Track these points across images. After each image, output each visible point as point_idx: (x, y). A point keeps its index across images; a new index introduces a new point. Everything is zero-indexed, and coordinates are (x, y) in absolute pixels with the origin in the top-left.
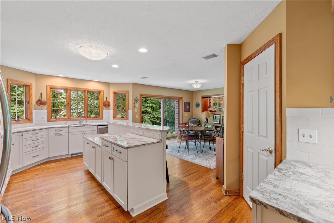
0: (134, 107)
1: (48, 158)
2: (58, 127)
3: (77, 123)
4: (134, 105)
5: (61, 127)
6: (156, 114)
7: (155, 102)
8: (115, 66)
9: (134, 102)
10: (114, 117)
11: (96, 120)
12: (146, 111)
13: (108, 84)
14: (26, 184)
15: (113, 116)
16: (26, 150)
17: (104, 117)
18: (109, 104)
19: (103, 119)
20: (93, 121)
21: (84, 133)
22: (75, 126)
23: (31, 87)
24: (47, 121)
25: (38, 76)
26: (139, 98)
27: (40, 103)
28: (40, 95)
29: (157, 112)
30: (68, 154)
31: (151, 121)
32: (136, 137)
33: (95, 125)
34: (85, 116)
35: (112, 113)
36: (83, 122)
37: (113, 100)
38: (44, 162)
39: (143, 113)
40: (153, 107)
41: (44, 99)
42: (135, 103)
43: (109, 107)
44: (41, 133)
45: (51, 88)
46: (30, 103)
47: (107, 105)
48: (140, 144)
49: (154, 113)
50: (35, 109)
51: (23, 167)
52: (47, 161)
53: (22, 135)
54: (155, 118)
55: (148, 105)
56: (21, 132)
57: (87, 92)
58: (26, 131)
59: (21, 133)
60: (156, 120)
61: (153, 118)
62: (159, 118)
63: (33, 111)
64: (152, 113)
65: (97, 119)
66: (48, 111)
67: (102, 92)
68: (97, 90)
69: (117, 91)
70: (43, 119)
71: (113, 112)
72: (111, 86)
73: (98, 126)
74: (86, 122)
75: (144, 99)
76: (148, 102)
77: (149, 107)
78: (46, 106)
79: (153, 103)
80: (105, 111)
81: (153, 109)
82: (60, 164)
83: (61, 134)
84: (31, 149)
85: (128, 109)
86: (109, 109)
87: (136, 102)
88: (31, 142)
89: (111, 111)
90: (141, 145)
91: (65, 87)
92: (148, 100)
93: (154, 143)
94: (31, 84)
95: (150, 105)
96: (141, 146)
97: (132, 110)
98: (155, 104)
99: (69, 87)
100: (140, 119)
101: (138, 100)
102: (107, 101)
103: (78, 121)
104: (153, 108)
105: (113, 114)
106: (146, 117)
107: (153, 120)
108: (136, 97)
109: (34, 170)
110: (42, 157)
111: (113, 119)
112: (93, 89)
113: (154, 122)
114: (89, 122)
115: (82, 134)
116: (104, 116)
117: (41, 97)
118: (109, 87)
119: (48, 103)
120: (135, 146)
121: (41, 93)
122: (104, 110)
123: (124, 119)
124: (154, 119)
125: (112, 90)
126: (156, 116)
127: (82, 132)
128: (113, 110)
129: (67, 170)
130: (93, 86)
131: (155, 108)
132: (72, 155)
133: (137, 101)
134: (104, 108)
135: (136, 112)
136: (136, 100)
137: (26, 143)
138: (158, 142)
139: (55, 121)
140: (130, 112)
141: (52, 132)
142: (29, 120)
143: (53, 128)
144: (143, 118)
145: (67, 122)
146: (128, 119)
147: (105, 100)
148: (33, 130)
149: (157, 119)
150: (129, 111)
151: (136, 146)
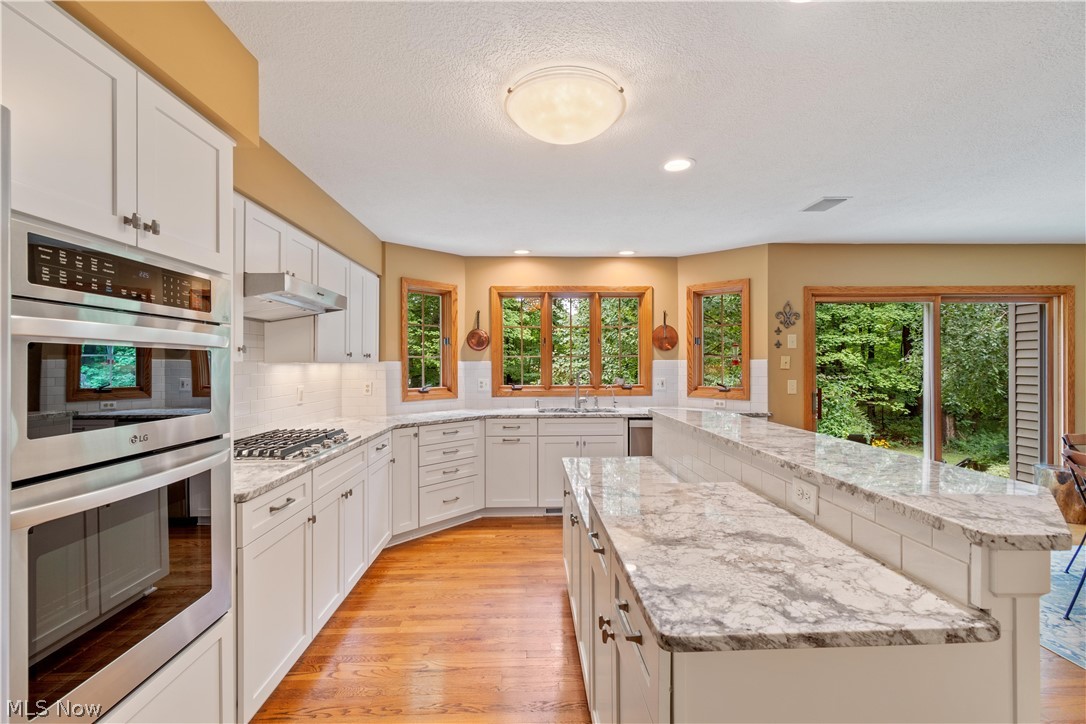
0: (778, 345)
1: (486, 509)
2: (509, 417)
3: (568, 403)
4: (777, 338)
5: (518, 417)
6: (886, 377)
7: (878, 326)
8: (677, 165)
9: (777, 323)
10: (693, 388)
11: (627, 395)
12: (838, 362)
13: (669, 264)
14: (400, 593)
15: (689, 382)
16: (427, 479)
17: (656, 386)
18: (671, 338)
19: (651, 394)
20: (617, 399)
21: (584, 443)
22: (555, 417)
23: (453, 294)
24: (490, 394)
25: (473, 263)
26: (798, 307)
27: (477, 341)
28: (475, 316)
29: (891, 369)
30: (536, 505)
31: (861, 404)
32: (760, 526)
33: (620, 417)
34: (594, 381)
35: (686, 373)
36: (585, 401)
37: (689, 323)
38: (476, 518)
39: (823, 369)
40: (872, 348)
41: (485, 329)
42: (782, 327)
43: (675, 348)
44: (465, 432)
45: (501, 296)
46: (453, 343)
47: (666, 341)
48: (777, 627)
49: (877, 373)
50: (463, 360)
51: (420, 529)
52: (483, 519)
53: (416, 435)
54: (880, 392)
55: (846, 339)
56: (413, 425)
57: (600, 297)
58: (427, 424)
59: (415, 430)
60: (883, 400)
61: (870, 391)
62: (899, 391)
63: (461, 364)
64: (865, 373)
65: (630, 395)
66: (493, 365)
67: (648, 296)
68: (632, 288)
69: (704, 285)
70: (481, 387)
71: (689, 367)
72: (680, 267)
73: (630, 419)
74: (596, 403)
75: (829, 318)
76: (847, 325)
77: (849, 346)
78: (488, 351)
79: (870, 331)
80: (660, 364)
81: (871, 355)
82: (507, 541)
83: (519, 440)
84: (439, 476)
85: (750, 357)
86: (675, 357)
87: (788, 323)
88: (438, 457)
89: (682, 365)
90: (789, 642)
91: (536, 288)
92: (844, 320)
93: (915, 642)
94: (455, 288)
95: (859, 339)
96: (785, 646)
97: (765, 361)
98: (880, 334)
99: (546, 288)
100: (806, 400)
101: (797, 315)
102: (666, 326)
103: (573, 399)
104: (869, 352)
105: (689, 374)
106: (837, 390)
107: (872, 400)
108: (788, 304)
109: (442, 543)
110: (468, 506)
111: (689, 394)
112: (619, 288)
113: (876, 409)
114: (605, 404)
115: (578, 443)
116: (656, 380)
117: (478, 323)
118: (674, 273)
119: (493, 340)
120: (732, 638)
121: (478, 312)
122: (655, 362)
123: (732, 398)
124: (876, 395)
125: (686, 282)
126: (883, 383)
127: (578, 439)
128: (689, 360)
129: (514, 572)
130: (620, 277)
131: (881, 351)
132: (548, 511)
133: (793, 319)
134: (656, 352)
135: (788, 367)
136: (784, 318)
137: (426, 459)
138: (952, 637)
139: (511, 395)
140: (759, 367)
141: (496, 428)
142: (449, 390)
143: (496, 417)
144: (819, 394)
145: (541, 399)
146: (749, 399)
147: (658, 322)
148: (444, 422)
149: (892, 397)
150: (754, 363)
151: (740, 642)
